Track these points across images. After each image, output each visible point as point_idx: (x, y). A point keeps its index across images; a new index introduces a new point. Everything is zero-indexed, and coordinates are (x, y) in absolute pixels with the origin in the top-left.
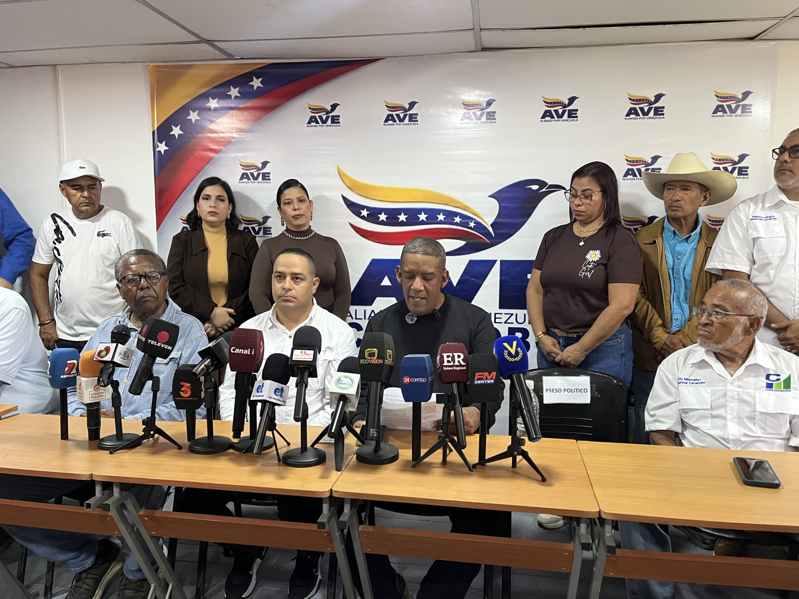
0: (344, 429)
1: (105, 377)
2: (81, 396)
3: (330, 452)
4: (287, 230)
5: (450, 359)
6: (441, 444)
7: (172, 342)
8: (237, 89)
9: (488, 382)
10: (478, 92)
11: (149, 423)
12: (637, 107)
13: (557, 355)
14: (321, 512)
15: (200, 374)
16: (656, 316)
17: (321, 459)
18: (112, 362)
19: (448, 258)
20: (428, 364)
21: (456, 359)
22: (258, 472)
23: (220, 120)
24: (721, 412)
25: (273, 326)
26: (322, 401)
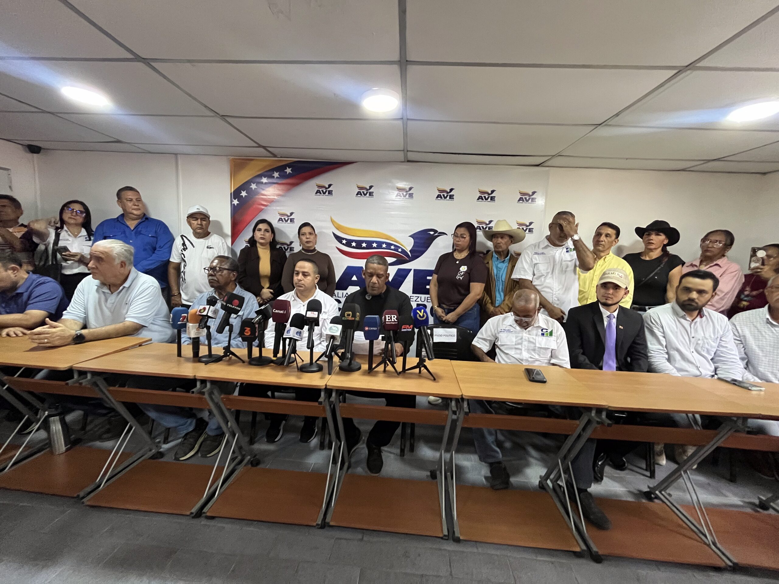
0: (333, 353)
1: (203, 324)
2: (189, 334)
3: (325, 365)
4: (303, 249)
5: (389, 318)
6: (383, 362)
7: (241, 306)
8: (278, 173)
9: (409, 330)
10: (405, 183)
11: (227, 349)
12: (483, 196)
13: (444, 317)
14: (320, 396)
15: (256, 323)
16: (488, 298)
17: (320, 369)
18: (207, 315)
19: (389, 267)
20: (378, 320)
21: (393, 318)
22: (287, 375)
23: (267, 189)
24: (519, 346)
25: (295, 300)
26: (320, 339)
